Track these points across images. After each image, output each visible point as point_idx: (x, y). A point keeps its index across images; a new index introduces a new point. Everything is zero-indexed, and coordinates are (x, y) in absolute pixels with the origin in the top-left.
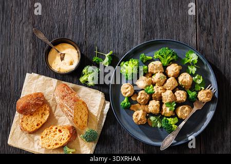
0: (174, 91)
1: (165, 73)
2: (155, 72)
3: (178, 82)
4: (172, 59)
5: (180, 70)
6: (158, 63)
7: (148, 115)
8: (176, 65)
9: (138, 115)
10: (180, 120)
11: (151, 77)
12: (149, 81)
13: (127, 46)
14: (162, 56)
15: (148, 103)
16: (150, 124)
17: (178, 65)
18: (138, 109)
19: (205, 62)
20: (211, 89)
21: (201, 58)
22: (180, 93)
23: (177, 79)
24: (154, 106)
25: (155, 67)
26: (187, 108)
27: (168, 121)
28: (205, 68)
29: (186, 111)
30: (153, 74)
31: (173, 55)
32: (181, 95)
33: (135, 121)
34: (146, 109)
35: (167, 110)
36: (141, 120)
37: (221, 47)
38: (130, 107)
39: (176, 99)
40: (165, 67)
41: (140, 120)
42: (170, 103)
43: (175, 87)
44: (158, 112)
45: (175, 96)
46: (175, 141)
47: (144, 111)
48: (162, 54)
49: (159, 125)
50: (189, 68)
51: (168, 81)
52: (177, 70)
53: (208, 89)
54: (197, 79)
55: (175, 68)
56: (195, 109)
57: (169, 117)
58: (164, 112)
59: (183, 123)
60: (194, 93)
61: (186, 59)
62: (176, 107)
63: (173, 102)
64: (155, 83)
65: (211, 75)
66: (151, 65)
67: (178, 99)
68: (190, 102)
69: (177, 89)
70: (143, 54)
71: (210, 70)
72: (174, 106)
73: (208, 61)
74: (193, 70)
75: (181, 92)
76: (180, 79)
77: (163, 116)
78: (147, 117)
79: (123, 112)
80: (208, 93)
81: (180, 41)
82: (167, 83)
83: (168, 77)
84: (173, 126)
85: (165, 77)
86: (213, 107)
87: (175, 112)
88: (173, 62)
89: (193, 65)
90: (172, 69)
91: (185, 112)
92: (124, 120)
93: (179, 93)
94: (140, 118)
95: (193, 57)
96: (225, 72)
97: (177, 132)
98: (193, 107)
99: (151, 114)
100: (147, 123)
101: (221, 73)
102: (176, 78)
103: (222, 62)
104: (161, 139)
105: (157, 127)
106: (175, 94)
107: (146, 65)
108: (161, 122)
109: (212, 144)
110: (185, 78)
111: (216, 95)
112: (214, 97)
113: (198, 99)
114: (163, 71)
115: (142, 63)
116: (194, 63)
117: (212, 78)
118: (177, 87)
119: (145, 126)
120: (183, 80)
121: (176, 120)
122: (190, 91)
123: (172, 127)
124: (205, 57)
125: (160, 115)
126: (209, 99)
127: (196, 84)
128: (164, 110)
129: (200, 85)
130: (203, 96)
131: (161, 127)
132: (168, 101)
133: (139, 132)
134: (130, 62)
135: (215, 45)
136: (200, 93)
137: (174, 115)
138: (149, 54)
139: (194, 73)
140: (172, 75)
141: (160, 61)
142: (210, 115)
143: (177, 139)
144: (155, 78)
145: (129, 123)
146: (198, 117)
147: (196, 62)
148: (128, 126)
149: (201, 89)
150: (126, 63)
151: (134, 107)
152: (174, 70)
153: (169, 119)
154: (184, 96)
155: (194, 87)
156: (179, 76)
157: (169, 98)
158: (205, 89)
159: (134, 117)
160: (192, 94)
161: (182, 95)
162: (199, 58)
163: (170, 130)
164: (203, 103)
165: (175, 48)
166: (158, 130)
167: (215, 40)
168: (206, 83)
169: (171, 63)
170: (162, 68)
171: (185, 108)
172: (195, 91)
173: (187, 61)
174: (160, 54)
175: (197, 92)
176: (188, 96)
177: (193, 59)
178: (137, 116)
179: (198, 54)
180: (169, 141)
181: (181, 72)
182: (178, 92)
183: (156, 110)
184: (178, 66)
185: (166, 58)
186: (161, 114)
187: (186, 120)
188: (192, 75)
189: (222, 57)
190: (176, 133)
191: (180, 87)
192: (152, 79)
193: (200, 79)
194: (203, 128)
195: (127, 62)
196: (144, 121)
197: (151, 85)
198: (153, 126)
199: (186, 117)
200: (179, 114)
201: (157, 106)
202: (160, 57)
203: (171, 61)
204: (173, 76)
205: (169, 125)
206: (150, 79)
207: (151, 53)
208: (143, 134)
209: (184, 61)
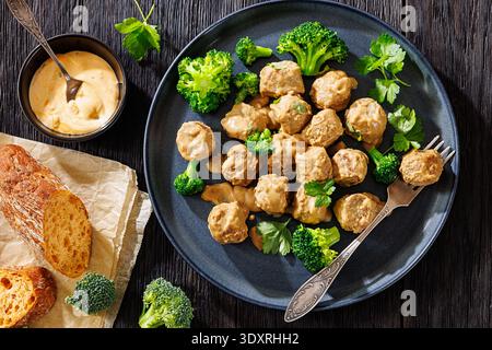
0: (331, 150)
1: (308, 96)
2: (278, 91)
3: (344, 126)
4: (329, 56)
5: (352, 91)
6: (288, 67)
7: (254, 216)
8: (341, 73)
9: (224, 216)
10: (347, 236)
11: (267, 106)
12: (259, 118)
13: (202, 15)
14: (301, 46)
15: (254, 183)
16: (257, 244)
17: (348, 75)
18: (223, 200)
19: (425, 71)
20: (440, 150)
21: (415, 58)
22: (350, 156)
23: (341, 115)
24: (272, 192)
25: (279, 78)
26: (367, 201)
27: (310, 238)
28: (426, 88)
29: (366, 209)
30: (272, 99)
31: (334, 45)
32: (351, 163)
33: (215, 234)
34: (248, 200)
35: (309, 205)
36: (231, 229)
37: (474, 30)
38: (200, 193)
39: (336, 175)
40: (308, 80)
41: (228, 232)
42: (317, 186)
43: (333, 138)
44: (282, 210)
45: (333, 163)
46: (329, 298)
47: (241, 204)
48: (302, 41)
49: (283, 249)
50: (379, 84)
51: (315, 120)
52: (344, 90)
53: (432, 147)
54: (398, 119)
55: (338, 83)
56: (391, 206)
57: (314, 226)
58: (299, 209)
59: (355, 244)
60: (390, 158)
61: (371, 59)
62: (337, 197)
63: (327, 180)
64: (279, 125)
65: (440, 107)
66: (267, 70)
67: (344, 172)
68: (376, 184)
69: (342, 143)
70: (246, 40)
71: (440, 94)
72: (329, 193)
73: (436, 70)
74: (390, 90)
75: (353, 154)
76: (352, 114)
77: (298, 222)
78: (251, 224)
79: (182, 206)
80: (430, 160)
82: (311, 127)
83: (316, 109)
84: (325, 251)
85: (308, 106)
86: (443, 200)
87: (332, 209)
88: (332, 65)
89: (391, 77)
90: (330, 86)
91: (361, 213)
92: (181, 229)
93: (345, 157)
94: (228, 224)
95: (392, 54)
96: (480, 101)
97: (337, 270)
98: (384, 200)
99: (262, 215)
100: (249, 240)
101: (472, 105)
102: (341, 112)
103: (475, 73)
104: (289, 290)
105: (278, 254)
106: (336, 157)
107: (252, 71)
108: (289, 241)
109: (436, 310)
110: (367, 113)
111: (454, 167)
112: (446, 174)
113: (400, 175)
114: (303, 91)
115: (242, 65)
116: (394, 71)
117: (445, 118)
118: (340, 139)
119: (244, 250)
120: (358, 119)
121: (334, 235)
122: (377, 154)
123: (321, 254)
124: (428, 56)
125: (287, 218)
126: (434, 177)
127: (397, 131)
128: (300, 205)
129: (410, 135)
130: (416, 167)
131: (291, 255)
132: (313, 178)
133: (225, 267)
134: (207, 58)
135: (456, 23)
136: (406, 160)
137: (329, 219)
138: (263, 41)
139: (391, 99)
140: (327, 103)
141: (295, 60)
142: (433, 224)
143: (336, 290)
144: (279, 110)
145: (196, 240)
146: (399, 229)
147: (400, 67)
148: (193, 247)
149: (412, 148)
150: (195, 62)
151: (212, 191)
152: (334, 87)
153: (314, 232)
154: (361, 166)
155: (392, 143)
156: (348, 108)
157: (315, 169)
158: (421, 149)
159: (211, 221)
160: (383, 161)
161: (354, 163)
162: (407, 56)
163: (317, 267)
164: (416, 188)
165: (341, 27)
166: (280, 262)
167: (457, 9)
168: (426, 132)
169: (327, 68)
170: (300, 82)
171: (361, 200)
172: (392, 151)
173: (373, 65)
174: (294, 40)
175: (400, 155)
176: (371, 165)
177: (391, 60)
178: (219, 218)
179: (405, 46)
180: (311, 294)
181: (355, 95)
182: (342, 152)
183: (275, 204)
184: (345, 79)
185: (313, 53)
186: (291, 216)
187: (363, 236)
188: (387, 107)
189: (473, 58)
190: (332, 273)
191: (349, 140)
192: (271, 114)
193: (408, 118)
194: (412, 261)
195: (199, 59)
196: (241, 234)
197: (266, 130)
198: (266, 249)
199: (364, 227)
200: (344, 218)
201: (280, 190)
202: (296, 48)
203: (328, 62)
204: (330, 107)
205: (313, 249)
206: (264, 111)
207: (271, 39)
208: (234, 274)
209: (364, 65)
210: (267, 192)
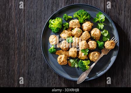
0: (87, 41)
1: (81, 28)
2: (74, 27)
3: (90, 35)
4: (86, 18)
5: (92, 26)
6: (76, 21)
7: (69, 58)
8: (89, 22)
9: (61, 58)
10: (92, 62)
11: (71, 31)
12: (69, 34)
13: (54, 9)
14: (79, 16)
15: (69, 50)
16: (70, 65)
17: (91, 23)
18: (61, 54)
19: (110, 21)
20: (114, 40)
21: (107, 18)
22: (92, 43)
24: (73, 52)
25: (74, 24)
26: (97, 54)
28: (110, 25)
29: (96, 56)
30: (72, 29)
31: (87, 15)
32: (92, 44)
33: (59, 63)
34: (67, 54)
35: (82, 55)
36: (63, 62)
37: (122, 10)
38: (55, 53)
39: (89, 47)
40: (81, 24)
41: (62, 62)
42: (84, 50)
43: (88, 38)
44: (76, 56)
45: (88, 44)
46: (88, 78)
47: (65, 55)
48: (79, 14)
49: (76, 66)
50: (99, 25)
51: (83, 34)
52: (90, 26)
53: (112, 40)
54: (104, 33)
56: (102, 54)
57: (84, 60)
58: (80, 56)
59: (94, 64)
60: (102, 43)
61: (97, 18)
62: (89, 53)
63: (87, 49)
64: (74, 35)
65: (114, 30)
66: (71, 22)
67: (91, 47)
68: (99, 49)
69: (90, 39)
70: (66, 14)
71: (114, 27)
72: (87, 52)
73: (113, 20)
74: (102, 26)
75: (93, 42)
76: (92, 32)
77: (80, 59)
78: (68, 60)
79: (51, 56)
80: (112, 43)
81: (92, 5)
82: (82, 35)
83: (83, 31)
84: (87, 66)
85: (81, 31)
86: (115, 53)
87: (88, 56)
88: (87, 20)
89: (102, 23)
90: (87, 25)
91: (95, 57)
92: (51, 62)
93: (91, 43)
94: (62, 60)
95: (102, 17)
96: (124, 28)
97: (90, 71)
98: (101, 53)
99: (71, 58)
100: (68, 64)
101: (122, 29)
102: (89, 31)
103: (122, 21)
104: (78, 76)
105: (75, 67)
106: (89, 43)
107: (67, 22)
108: (78, 64)
109: (114, 80)
110: (96, 32)
111: (118, 45)
112: (116, 46)
113: (105, 47)
114: (80, 27)
115: (65, 21)
116: (102, 21)
117: (115, 32)
118: (90, 38)
119: (66, 67)
120: (94, 33)
121: (89, 62)
122: (99, 42)
123: (86, 67)
124: (110, 17)
126: (113, 47)
127: (104, 36)
128: (80, 55)
129: (107, 37)
130: (108, 45)
131: (78, 67)
132: (83, 48)
133: (62, 71)
134: (56, 19)
135: (117, 9)
136: (106, 43)
137: (87, 58)
138: (70, 14)
139: (102, 28)
140: (86, 29)
141: (78, 19)
142: (113, 59)
143: (89, 76)
144: (74, 32)
145: (54, 64)
146: (104, 60)
147: (104, 20)
148: (54, 66)
149: (107, 40)
150: (53, 20)
151: (58, 52)
152: (88, 26)
153: (84, 62)
154: (95, 45)
155: (102, 39)
156: (91, 31)
157: (84, 46)
158: (110, 40)
159: (58, 60)
160: (100, 44)
161: (93, 44)
162: (105, 17)
163: (85, 70)
164: (109, 50)
165: (89, 11)
166: (75, 69)
167: (117, 6)
168: (111, 36)
169: (86, 21)
170: (79, 25)
171: (95, 53)
172: (102, 41)
173: (97, 20)
174: (77, 14)
175: (104, 42)
176: (97, 45)
177: (101, 19)
178: (60, 59)
179: (105, 15)
180: (83, 77)
181: (93, 28)
182: (90, 42)
183: (74, 55)
184: (90, 23)
185: (82, 17)
186: (78, 58)
187: (96, 62)
188: (101, 30)
189: (122, 17)
190: (88, 71)
191: (92, 38)
192: (72, 33)
193: (106, 33)
194: (108, 68)
195: (54, 20)
196: (66, 63)
197: (71, 37)
198: (72, 66)
199: (96, 60)
200: (91, 58)
201: (75, 51)
202: (78, 16)
204: (87, 31)
205: (84, 66)
206: (70, 32)
209: (95, 20)
210: (72, 52)
